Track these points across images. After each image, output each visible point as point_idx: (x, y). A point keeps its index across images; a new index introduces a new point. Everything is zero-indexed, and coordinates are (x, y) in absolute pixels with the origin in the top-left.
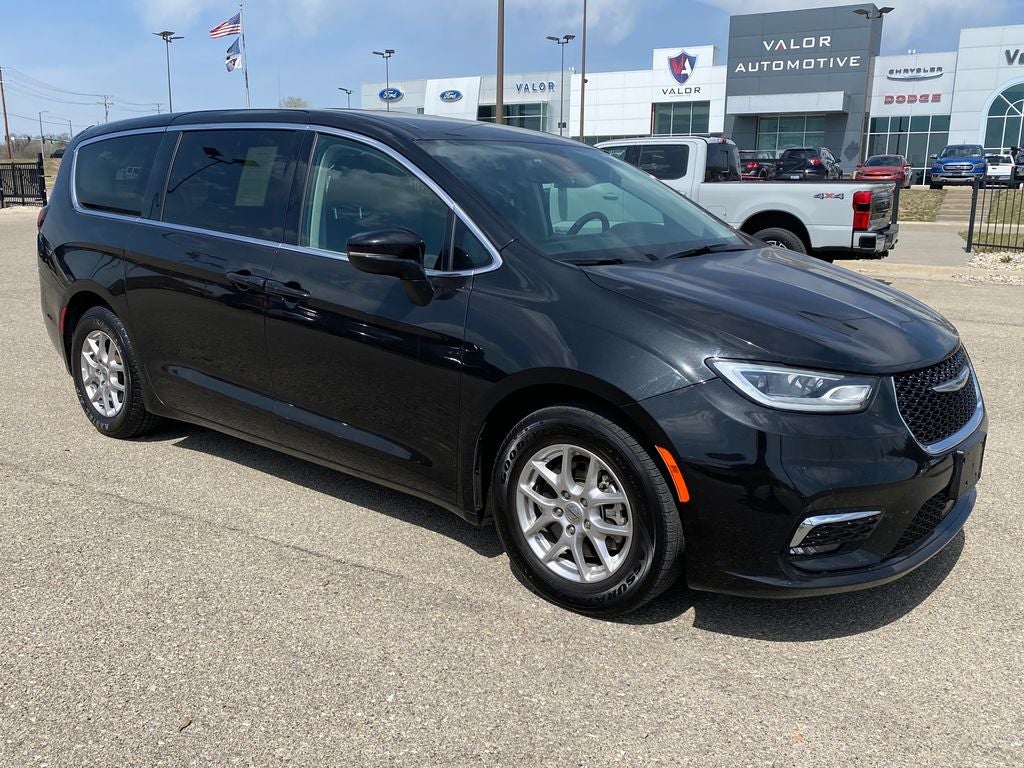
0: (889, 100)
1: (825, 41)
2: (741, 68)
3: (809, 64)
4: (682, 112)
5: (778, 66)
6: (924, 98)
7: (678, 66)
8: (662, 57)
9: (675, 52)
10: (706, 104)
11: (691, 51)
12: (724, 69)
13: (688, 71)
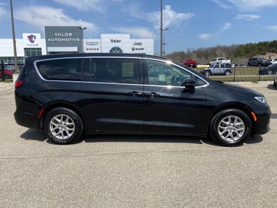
0: (87, 49)
1: (71, 34)
2: (49, 40)
3: (67, 40)
4: (33, 50)
5: (59, 40)
6: (95, 49)
7: (30, 38)
8: (25, 35)
9: (30, 35)
10: (40, 49)
11: (34, 35)
12: (45, 40)
13: (34, 40)
